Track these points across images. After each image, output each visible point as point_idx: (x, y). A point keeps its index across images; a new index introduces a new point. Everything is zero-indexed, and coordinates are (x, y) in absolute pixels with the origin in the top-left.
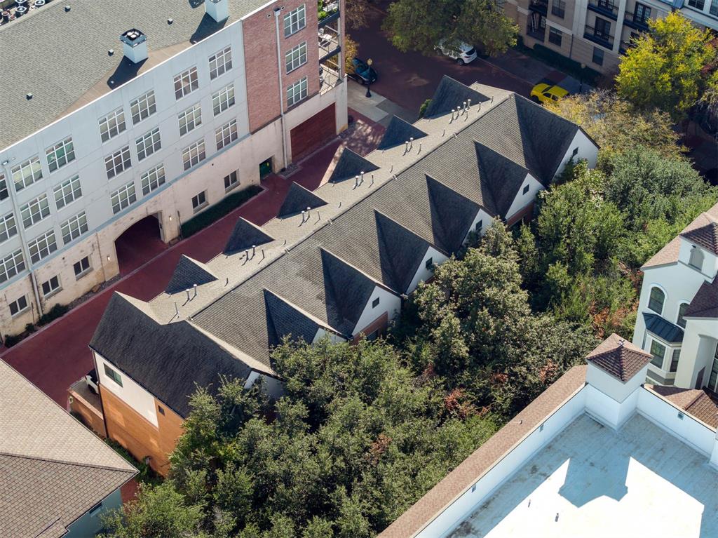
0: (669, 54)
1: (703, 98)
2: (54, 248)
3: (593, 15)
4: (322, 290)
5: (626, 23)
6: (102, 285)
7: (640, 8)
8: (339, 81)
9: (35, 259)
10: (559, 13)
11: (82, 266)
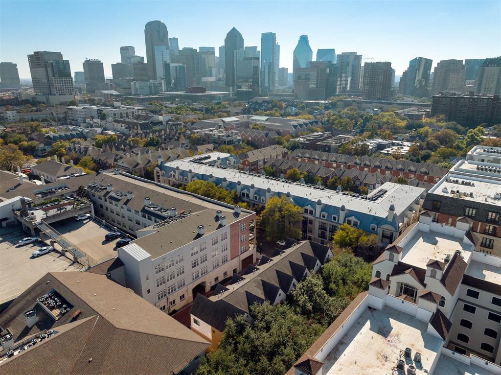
0: (347, 233)
1: (359, 244)
2: (175, 290)
3: (320, 230)
4: (263, 292)
5: (330, 231)
6: (188, 304)
7: (333, 227)
8: (254, 247)
9: (169, 293)
10: (311, 231)
11: (182, 297)
